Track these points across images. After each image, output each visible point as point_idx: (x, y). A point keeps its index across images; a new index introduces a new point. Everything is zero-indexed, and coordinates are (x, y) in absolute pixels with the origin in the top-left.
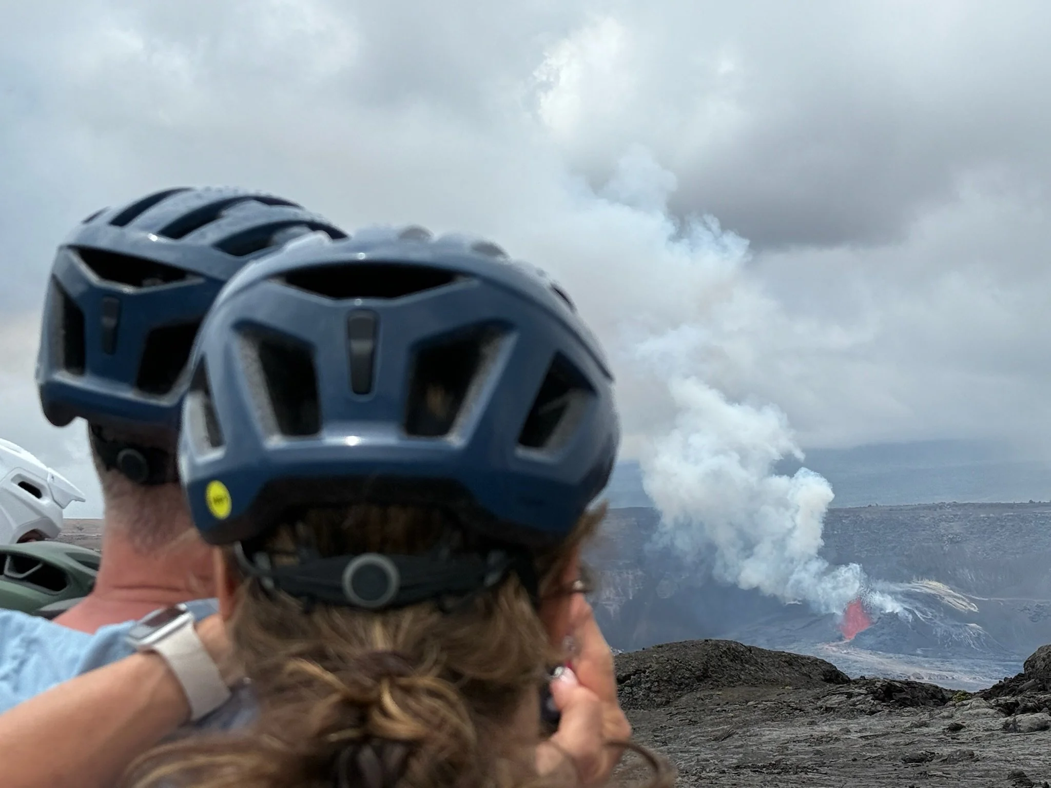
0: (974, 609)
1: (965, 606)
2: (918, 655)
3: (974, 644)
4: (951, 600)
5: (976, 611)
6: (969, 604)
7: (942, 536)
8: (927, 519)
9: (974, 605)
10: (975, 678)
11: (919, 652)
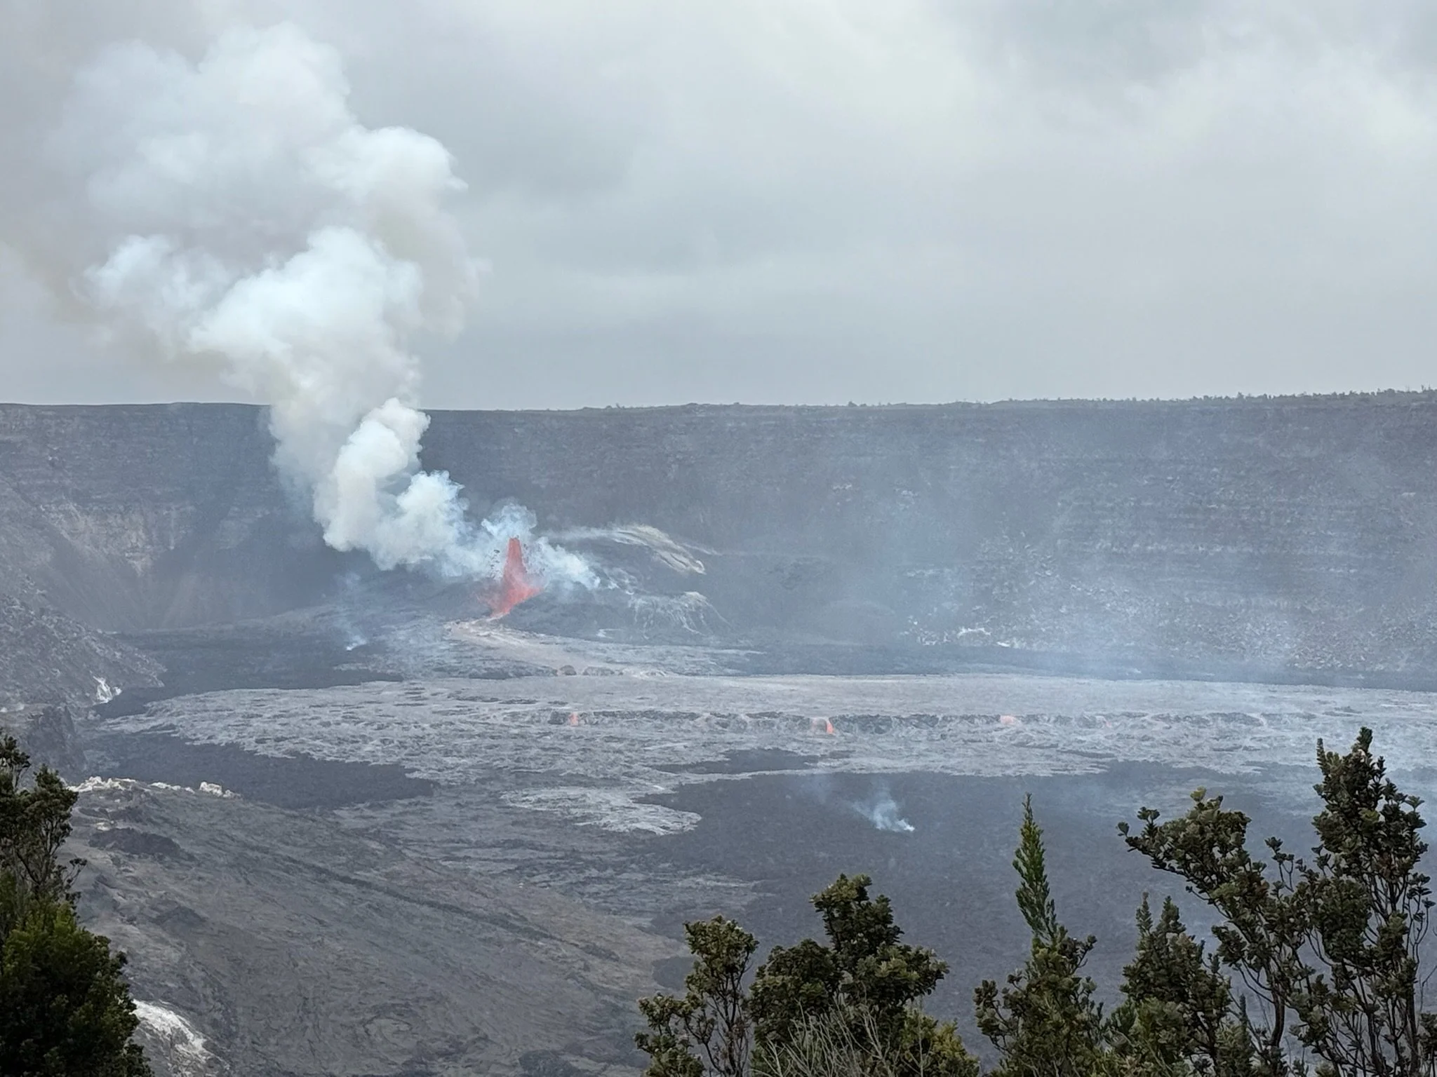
0: (699, 569)
1: (687, 565)
2: (599, 640)
3: (688, 623)
4: (666, 554)
5: (701, 572)
6: (693, 561)
7: (667, 456)
8: (646, 429)
9: (699, 562)
10: (653, 674)
11: (601, 634)
